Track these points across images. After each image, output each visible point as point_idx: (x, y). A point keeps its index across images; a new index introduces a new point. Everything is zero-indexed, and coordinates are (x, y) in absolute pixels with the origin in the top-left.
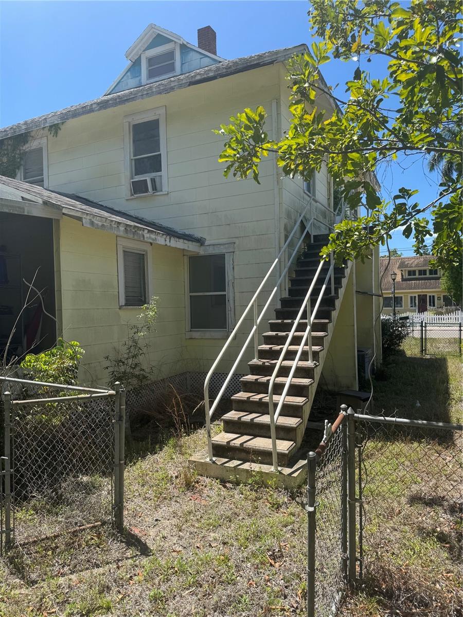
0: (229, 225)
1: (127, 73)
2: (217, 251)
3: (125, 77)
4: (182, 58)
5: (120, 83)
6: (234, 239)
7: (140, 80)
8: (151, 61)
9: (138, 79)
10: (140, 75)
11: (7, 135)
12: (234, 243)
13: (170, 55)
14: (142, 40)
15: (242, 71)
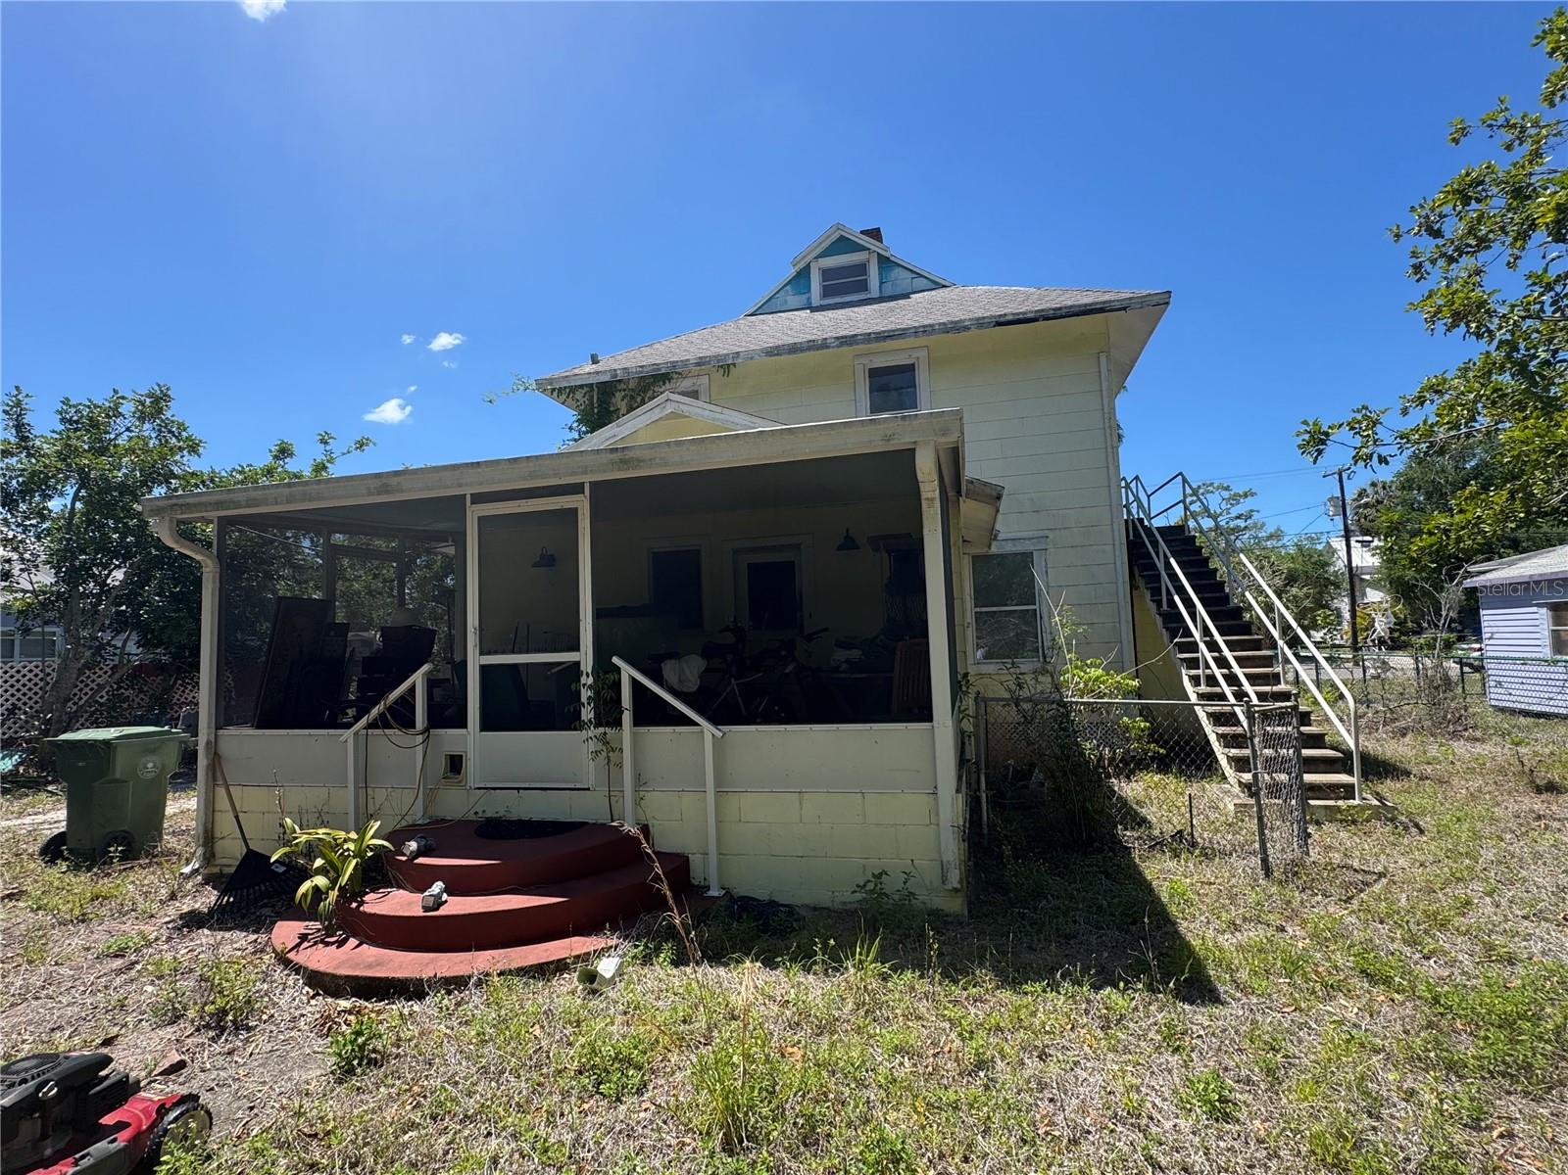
0: (1037, 511)
1: (784, 286)
2: (1020, 548)
3: (782, 293)
4: (880, 274)
5: (773, 300)
6: (1046, 532)
7: (809, 299)
8: (826, 274)
9: (807, 295)
10: (809, 291)
11: (660, 370)
12: (1047, 537)
13: (862, 268)
14: (821, 243)
15: (1078, 315)
